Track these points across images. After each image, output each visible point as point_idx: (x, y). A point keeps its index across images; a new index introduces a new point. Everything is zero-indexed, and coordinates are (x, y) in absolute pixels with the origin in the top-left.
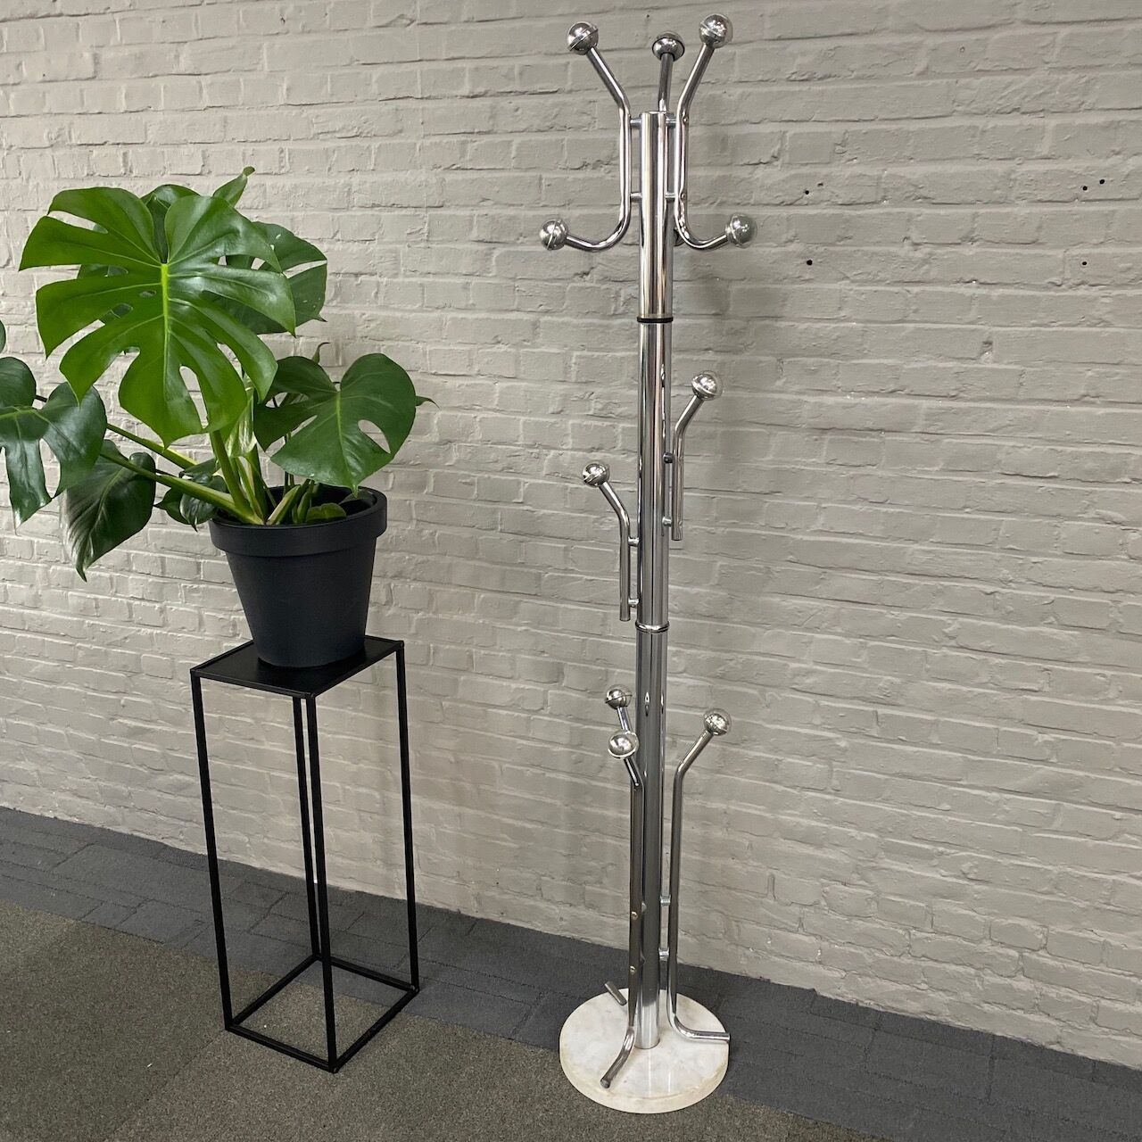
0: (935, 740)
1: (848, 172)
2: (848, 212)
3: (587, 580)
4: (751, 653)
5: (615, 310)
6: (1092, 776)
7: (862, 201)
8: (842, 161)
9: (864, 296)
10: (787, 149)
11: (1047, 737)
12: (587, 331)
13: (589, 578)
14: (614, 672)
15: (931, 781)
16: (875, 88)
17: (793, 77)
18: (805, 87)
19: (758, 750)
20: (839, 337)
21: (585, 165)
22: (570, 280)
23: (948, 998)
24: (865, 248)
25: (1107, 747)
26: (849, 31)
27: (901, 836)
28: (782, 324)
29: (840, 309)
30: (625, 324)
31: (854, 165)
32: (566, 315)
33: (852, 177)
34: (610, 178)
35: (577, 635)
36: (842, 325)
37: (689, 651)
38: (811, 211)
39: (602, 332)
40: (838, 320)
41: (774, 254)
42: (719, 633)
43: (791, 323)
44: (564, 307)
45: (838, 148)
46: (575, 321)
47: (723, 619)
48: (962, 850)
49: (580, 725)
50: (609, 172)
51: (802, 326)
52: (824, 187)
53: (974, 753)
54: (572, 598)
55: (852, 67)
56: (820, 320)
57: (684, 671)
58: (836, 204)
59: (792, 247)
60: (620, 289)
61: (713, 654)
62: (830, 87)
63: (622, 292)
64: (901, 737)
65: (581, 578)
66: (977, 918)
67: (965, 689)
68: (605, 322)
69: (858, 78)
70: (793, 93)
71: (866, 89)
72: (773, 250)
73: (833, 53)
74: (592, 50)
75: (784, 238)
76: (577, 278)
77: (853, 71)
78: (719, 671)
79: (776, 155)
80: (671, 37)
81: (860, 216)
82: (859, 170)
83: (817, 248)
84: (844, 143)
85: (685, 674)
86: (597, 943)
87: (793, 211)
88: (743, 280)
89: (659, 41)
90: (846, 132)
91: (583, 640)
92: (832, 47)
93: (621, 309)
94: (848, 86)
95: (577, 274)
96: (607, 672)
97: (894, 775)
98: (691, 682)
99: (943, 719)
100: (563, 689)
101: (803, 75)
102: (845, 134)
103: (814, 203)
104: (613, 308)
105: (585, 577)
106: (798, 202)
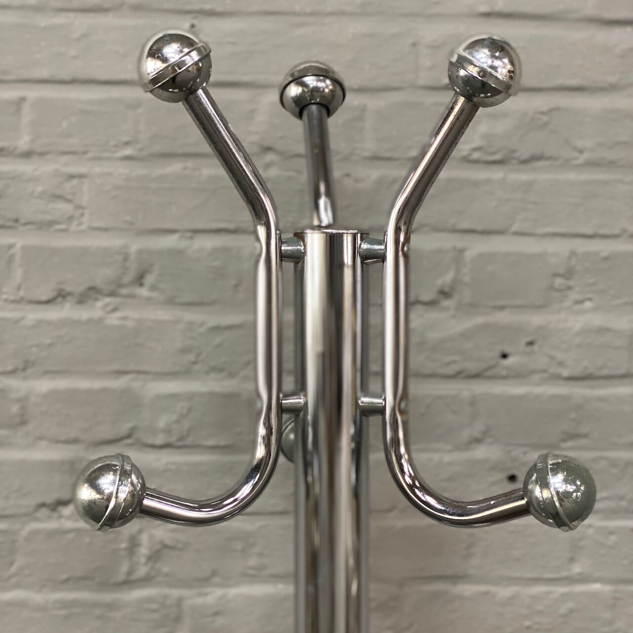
1: (578, 323)
2: (580, 391)
5: (130, 573)
7: (605, 372)
8: (568, 303)
9: (613, 538)
10: (466, 279)
12: (67, 617)
16: (621, 182)
17: (476, 155)
18: (497, 174)
20: (571, 611)
21: (61, 296)
22: (29, 516)
24: (613, 454)
26: (574, 82)
28: (467, 589)
29: (572, 560)
30: (149, 600)
31: (586, 311)
32: (17, 586)
33: (587, 331)
34: (116, 322)
36: (579, 588)
38: (516, 389)
39: (100, 617)
40: (570, 580)
41: (450, 464)
43: (483, 588)
44: (14, 569)
45: (558, 281)
46: (38, 598)
50: (115, 310)
51: (504, 592)
52: (536, 348)
55: (580, 144)
56: (536, 581)
58: (557, 377)
59: (480, 452)
60: (140, 531)
62: (541, 176)
63: (144, 538)
68: (108, 597)
69: (592, 164)
70: (476, 184)
71: (606, 183)
72: (447, 458)
73: (545, 118)
74: (200, 92)
75: (466, 434)
76: (44, 512)
77: (581, 152)
79: (446, 289)
80: (323, 73)
81: (601, 399)
82: (598, 320)
83: (525, 453)
84: (569, 274)
87: (479, 388)
88: (389, 510)
89: (297, 79)
90: (573, 254)
92: (545, 109)
93: (142, 571)
94: (572, 176)
95: (43, 505)
101: (493, 154)
102: (570, 258)
103: (518, 375)
104: (124, 569)
106: (489, 373)
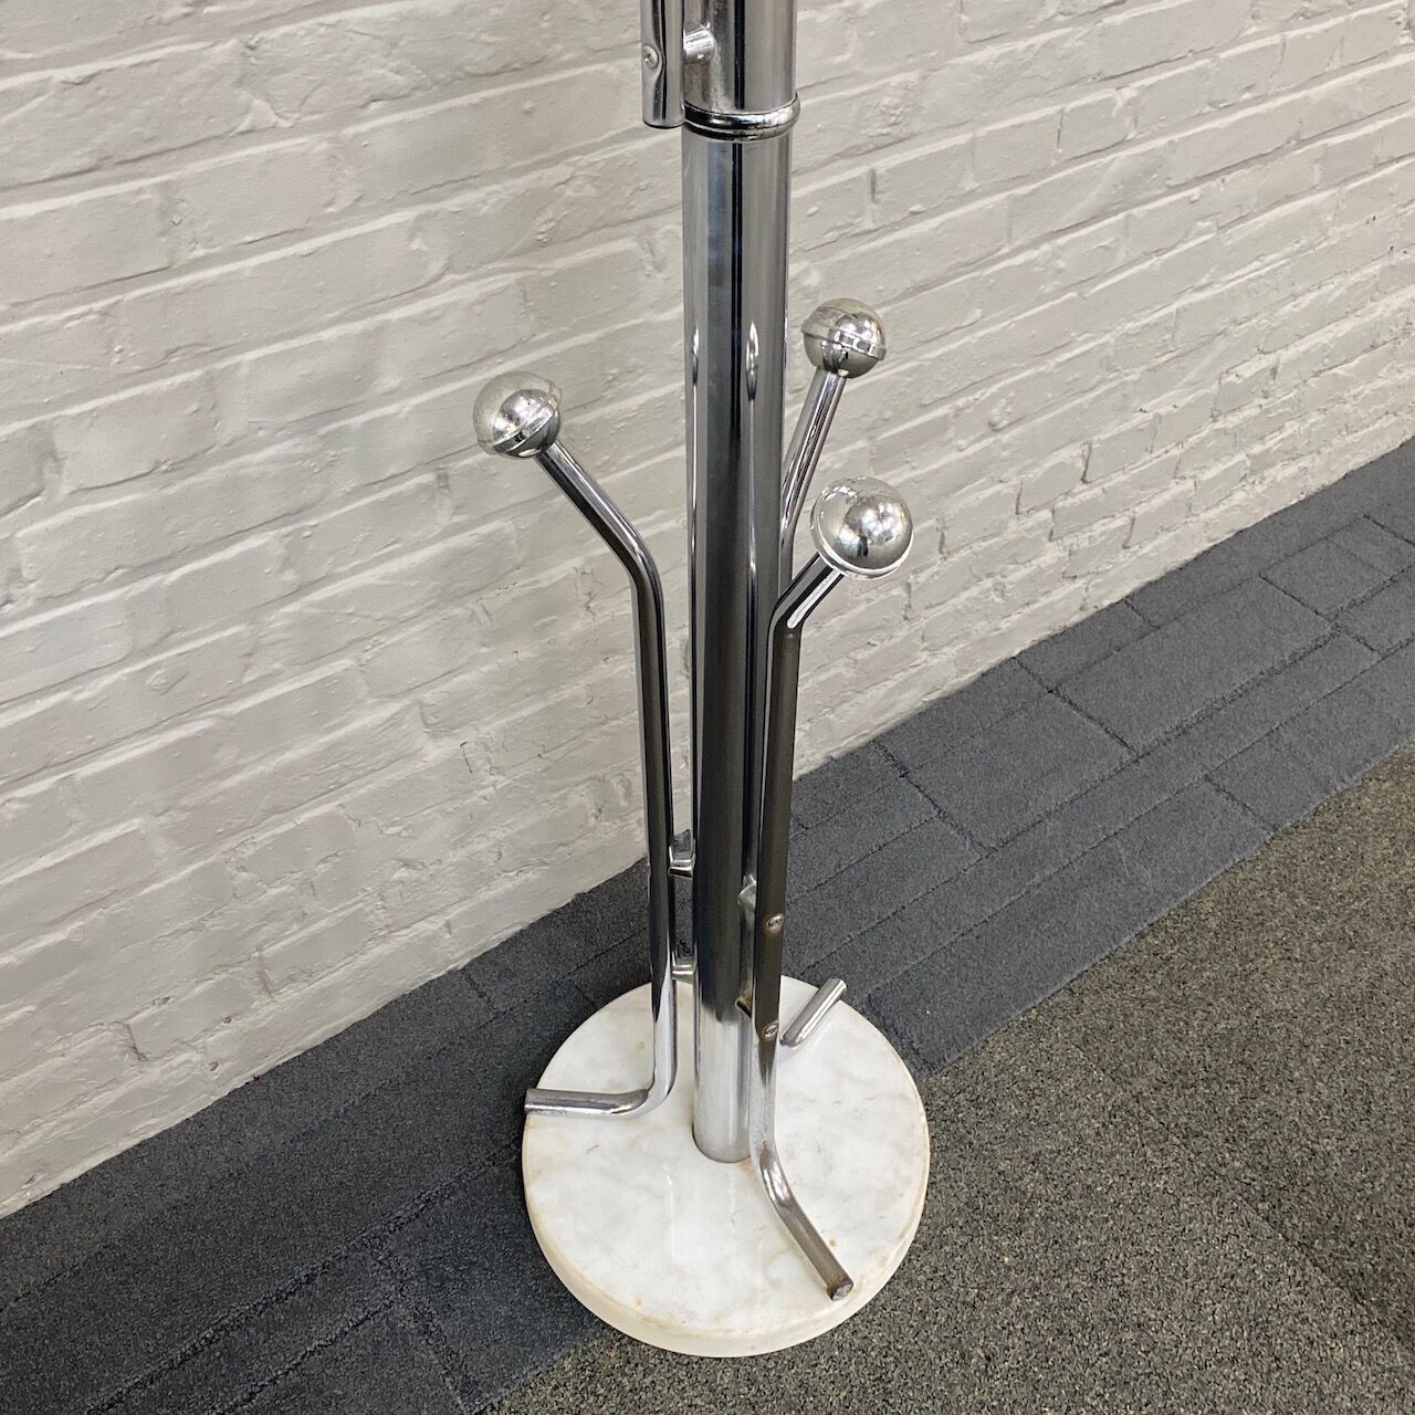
0: (969, 184)
3: (68, 85)
4: (614, 140)
6: (1175, 137)
11: (1129, 93)
13: (72, 73)
14: (237, 366)
15: (959, 275)
19: (647, 387)
23: (954, 650)
25: (1202, 73)
27: (902, 416)
35: (78, 303)
37: (452, 204)
42: (528, 113)
47: (535, 65)
48: (990, 385)
49: (159, 578)
53: (1022, 179)
54: (23, 174)
57: (448, 269)
61: (521, 184)
64: (913, 209)
65: (39, 89)
66: (1006, 491)
67: (1021, 45)
78: (541, 226)
85: (447, 278)
86: (320, 1042)
91: (104, 313)
96: (209, 380)
97: (897, 300)
98: (469, 292)
99: (983, 131)
100: (66, 505)
105: (59, 75)
